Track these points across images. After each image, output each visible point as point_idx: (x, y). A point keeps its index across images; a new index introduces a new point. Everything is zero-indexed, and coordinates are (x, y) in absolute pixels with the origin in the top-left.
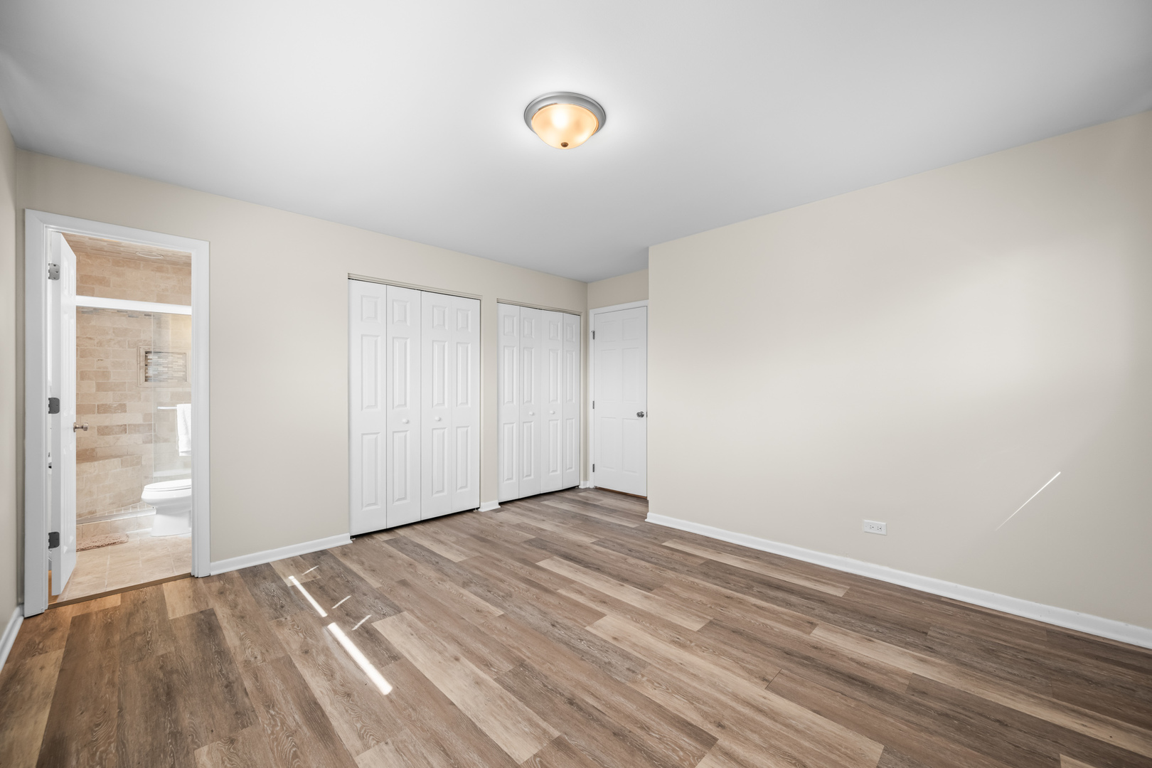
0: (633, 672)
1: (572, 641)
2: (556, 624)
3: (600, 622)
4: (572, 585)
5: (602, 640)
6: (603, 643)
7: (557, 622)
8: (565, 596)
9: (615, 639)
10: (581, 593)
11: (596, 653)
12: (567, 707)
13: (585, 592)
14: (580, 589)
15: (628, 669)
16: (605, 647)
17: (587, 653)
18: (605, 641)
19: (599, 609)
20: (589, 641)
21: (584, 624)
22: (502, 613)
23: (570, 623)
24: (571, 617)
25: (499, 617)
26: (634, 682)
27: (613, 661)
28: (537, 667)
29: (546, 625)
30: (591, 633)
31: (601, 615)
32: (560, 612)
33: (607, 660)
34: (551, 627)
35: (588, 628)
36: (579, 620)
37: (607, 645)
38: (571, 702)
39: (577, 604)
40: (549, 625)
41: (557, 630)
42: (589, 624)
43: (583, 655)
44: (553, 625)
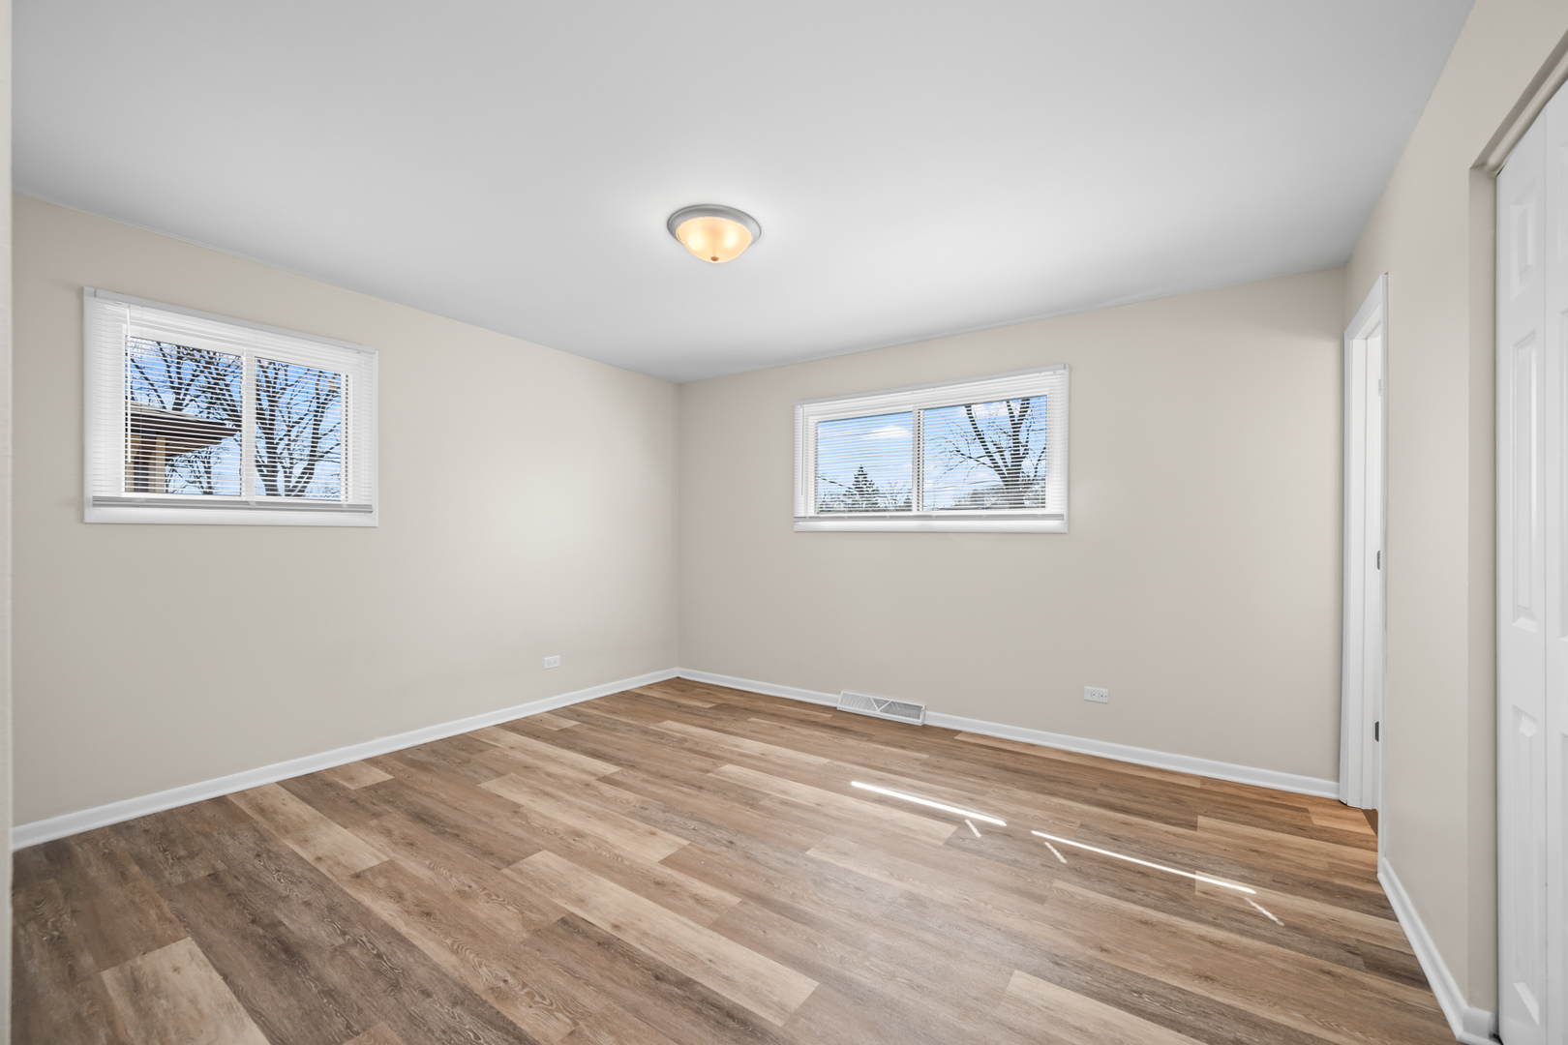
0: (642, 808)
1: (704, 827)
2: (729, 844)
3: (668, 852)
4: (715, 916)
5: (669, 832)
6: (669, 828)
7: (727, 847)
8: (724, 890)
9: (653, 834)
10: (699, 900)
11: (677, 819)
12: (703, 785)
13: (691, 902)
14: (699, 908)
15: (646, 809)
16: (667, 825)
17: (687, 818)
18: (665, 830)
19: (670, 871)
20: (684, 829)
21: (691, 848)
22: (807, 853)
23: (710, 847)
24: (709, 856)
25: (808, 849)
26: (644, 802)
27: (660, 814)
28: (737, 804)
29: (742, 842)
30: (682, 837)
31: (667, 862)
32: (727, 861)
33: (667, 814)
34: (734, 841)
35: (686, 843)
36: (698, 852)
37: (664, 827)
38: (701, 788)
39: (704, 876)
40: (737, 842)
41: (725, 837)
42: (684, 848)
43: (692, 816)
44: (731, 842)
